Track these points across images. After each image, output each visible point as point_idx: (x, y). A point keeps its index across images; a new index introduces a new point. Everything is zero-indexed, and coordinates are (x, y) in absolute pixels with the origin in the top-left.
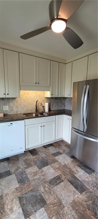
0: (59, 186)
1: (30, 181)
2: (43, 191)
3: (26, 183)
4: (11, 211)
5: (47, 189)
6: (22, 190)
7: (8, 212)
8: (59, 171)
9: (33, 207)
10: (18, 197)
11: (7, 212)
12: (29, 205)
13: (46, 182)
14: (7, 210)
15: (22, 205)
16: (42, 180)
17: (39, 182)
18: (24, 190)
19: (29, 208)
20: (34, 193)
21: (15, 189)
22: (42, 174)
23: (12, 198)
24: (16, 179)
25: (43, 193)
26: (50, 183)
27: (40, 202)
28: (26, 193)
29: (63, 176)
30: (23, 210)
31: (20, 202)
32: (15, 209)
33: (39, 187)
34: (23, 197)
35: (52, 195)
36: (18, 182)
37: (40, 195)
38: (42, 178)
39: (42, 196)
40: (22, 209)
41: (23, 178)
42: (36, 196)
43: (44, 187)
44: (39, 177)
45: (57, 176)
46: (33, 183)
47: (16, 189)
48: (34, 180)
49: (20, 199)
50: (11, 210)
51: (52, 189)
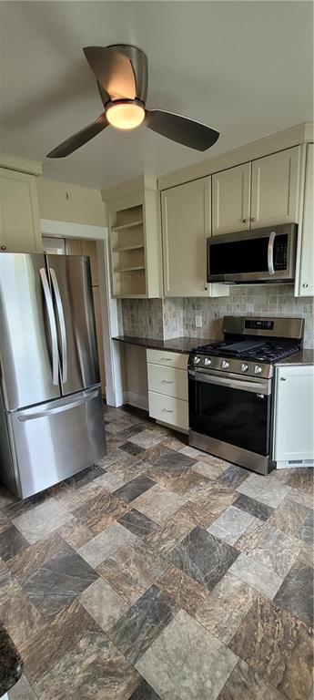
0: (150, 515)
1: (154, 586)
2: (174, 540)
3: (165, 591)
4: (246, 589)
5: (164, 536)
6: (189, 591)
7: (250, 594)
8: (103, 522)
9: (214, 549)
10: (211, 590)
11: (253, 597)
12: (214, 557)
13: (147, 543)
14: (251, 600)
15: (223, 570)
16: (142, 552)
17: (150, 559)
18: (189, 587)
19: (219, 554)
20: (186, 557)
21: (194, 617)
22: (120, 561)
23: (222, 606)
24: (158, 641)
25: (177, 539)
26: (147, 533)
27: (200, 539)
28: (194, 577)
29: (117, 512)
30: (230, 565)
31: (220, 578)
32: (237, 583)
33: (165, 553)
34: (206, 578)
35: (177, 522)
36: (168, 621)
37: (185, 542)
38: (133, 555)
39: (187, 539)
40: (229, 567)
41: (148, 614)
42: (191, 550)
43: (162, 541)
44: (132, 566)
45: (122, 523)
46: (159, 573)
47: (191, 612)
48: (146, 574)
49: (212, 583)
50: (243, 589)
51: (162, 525)
